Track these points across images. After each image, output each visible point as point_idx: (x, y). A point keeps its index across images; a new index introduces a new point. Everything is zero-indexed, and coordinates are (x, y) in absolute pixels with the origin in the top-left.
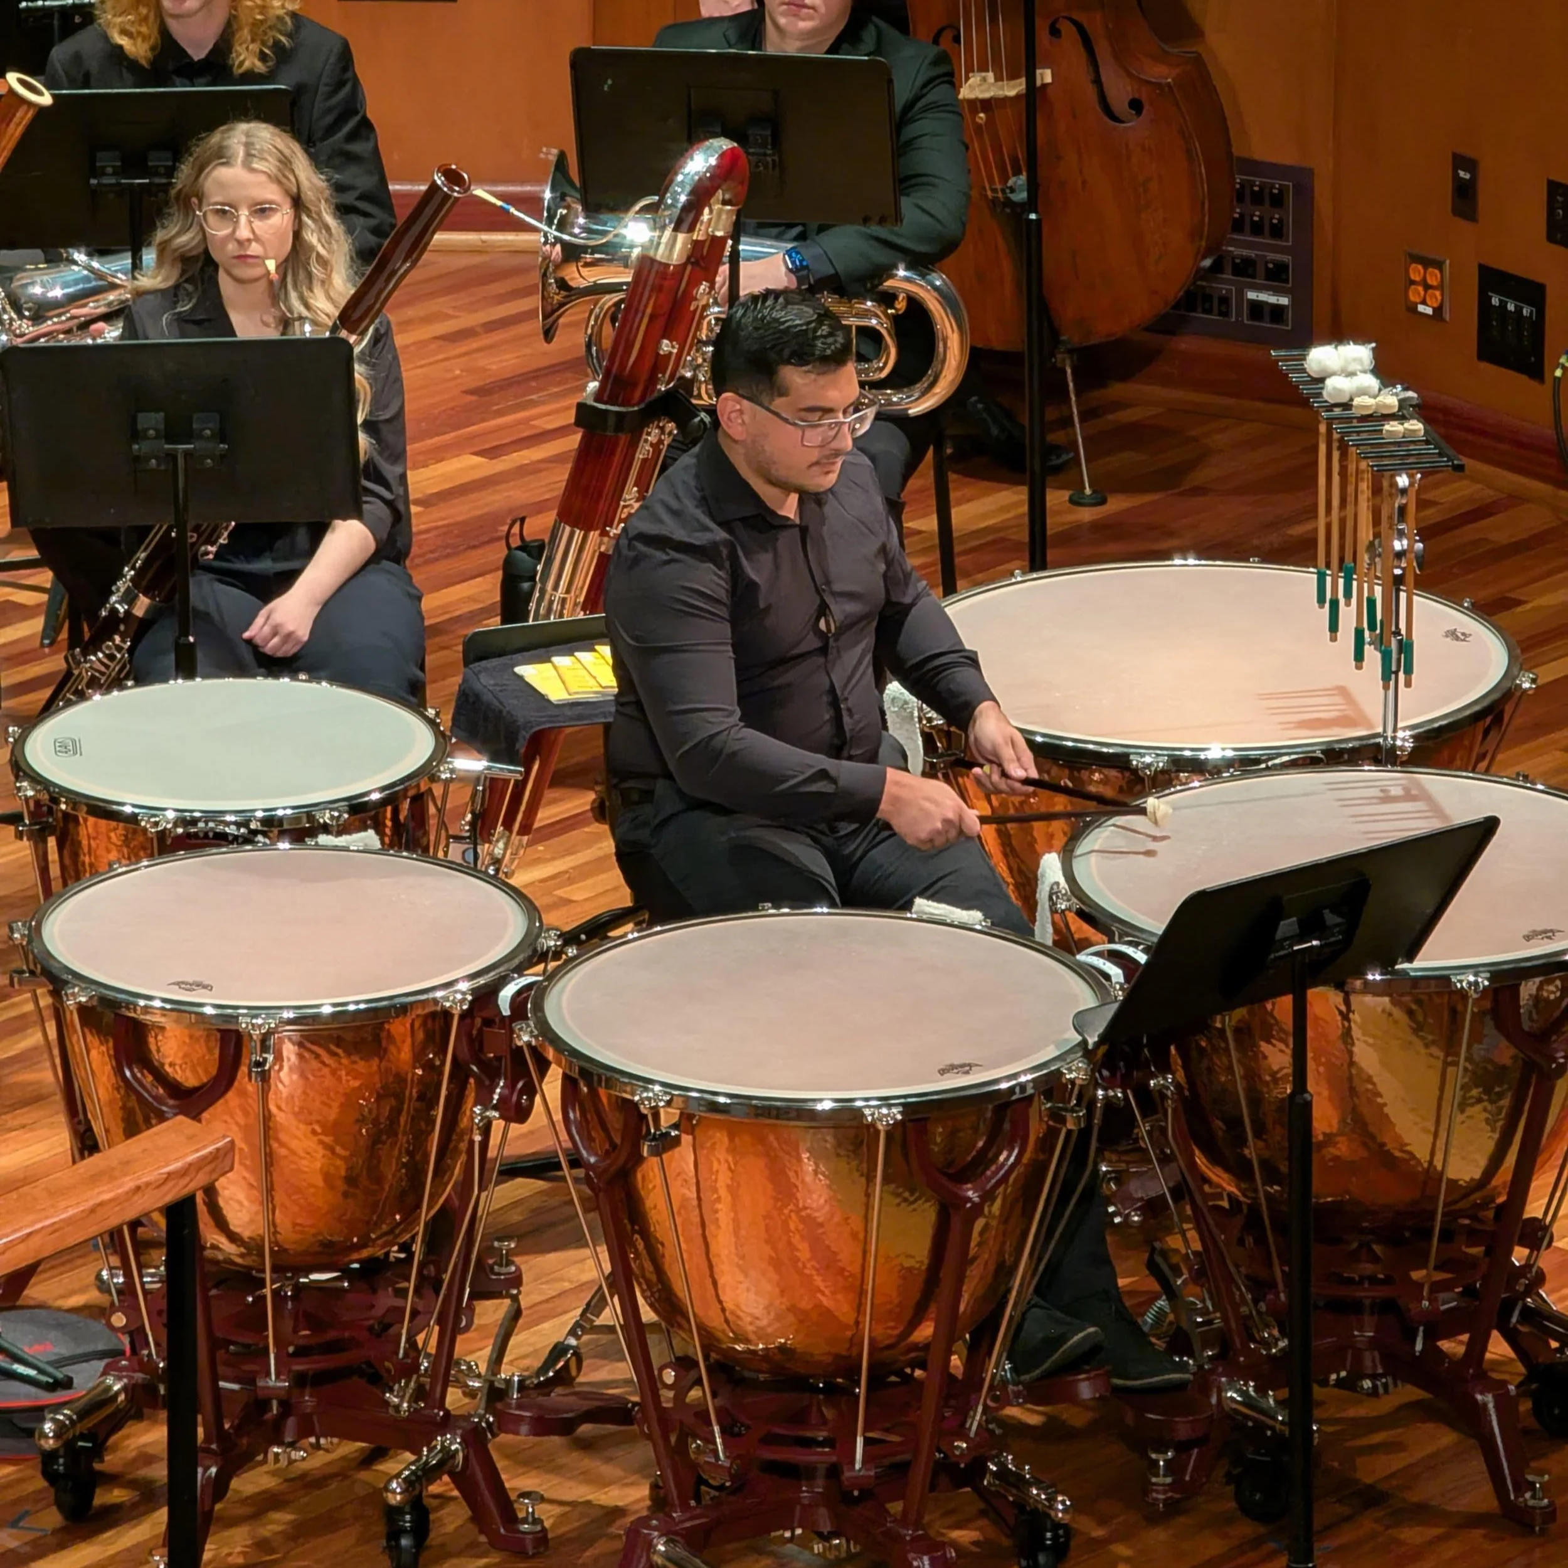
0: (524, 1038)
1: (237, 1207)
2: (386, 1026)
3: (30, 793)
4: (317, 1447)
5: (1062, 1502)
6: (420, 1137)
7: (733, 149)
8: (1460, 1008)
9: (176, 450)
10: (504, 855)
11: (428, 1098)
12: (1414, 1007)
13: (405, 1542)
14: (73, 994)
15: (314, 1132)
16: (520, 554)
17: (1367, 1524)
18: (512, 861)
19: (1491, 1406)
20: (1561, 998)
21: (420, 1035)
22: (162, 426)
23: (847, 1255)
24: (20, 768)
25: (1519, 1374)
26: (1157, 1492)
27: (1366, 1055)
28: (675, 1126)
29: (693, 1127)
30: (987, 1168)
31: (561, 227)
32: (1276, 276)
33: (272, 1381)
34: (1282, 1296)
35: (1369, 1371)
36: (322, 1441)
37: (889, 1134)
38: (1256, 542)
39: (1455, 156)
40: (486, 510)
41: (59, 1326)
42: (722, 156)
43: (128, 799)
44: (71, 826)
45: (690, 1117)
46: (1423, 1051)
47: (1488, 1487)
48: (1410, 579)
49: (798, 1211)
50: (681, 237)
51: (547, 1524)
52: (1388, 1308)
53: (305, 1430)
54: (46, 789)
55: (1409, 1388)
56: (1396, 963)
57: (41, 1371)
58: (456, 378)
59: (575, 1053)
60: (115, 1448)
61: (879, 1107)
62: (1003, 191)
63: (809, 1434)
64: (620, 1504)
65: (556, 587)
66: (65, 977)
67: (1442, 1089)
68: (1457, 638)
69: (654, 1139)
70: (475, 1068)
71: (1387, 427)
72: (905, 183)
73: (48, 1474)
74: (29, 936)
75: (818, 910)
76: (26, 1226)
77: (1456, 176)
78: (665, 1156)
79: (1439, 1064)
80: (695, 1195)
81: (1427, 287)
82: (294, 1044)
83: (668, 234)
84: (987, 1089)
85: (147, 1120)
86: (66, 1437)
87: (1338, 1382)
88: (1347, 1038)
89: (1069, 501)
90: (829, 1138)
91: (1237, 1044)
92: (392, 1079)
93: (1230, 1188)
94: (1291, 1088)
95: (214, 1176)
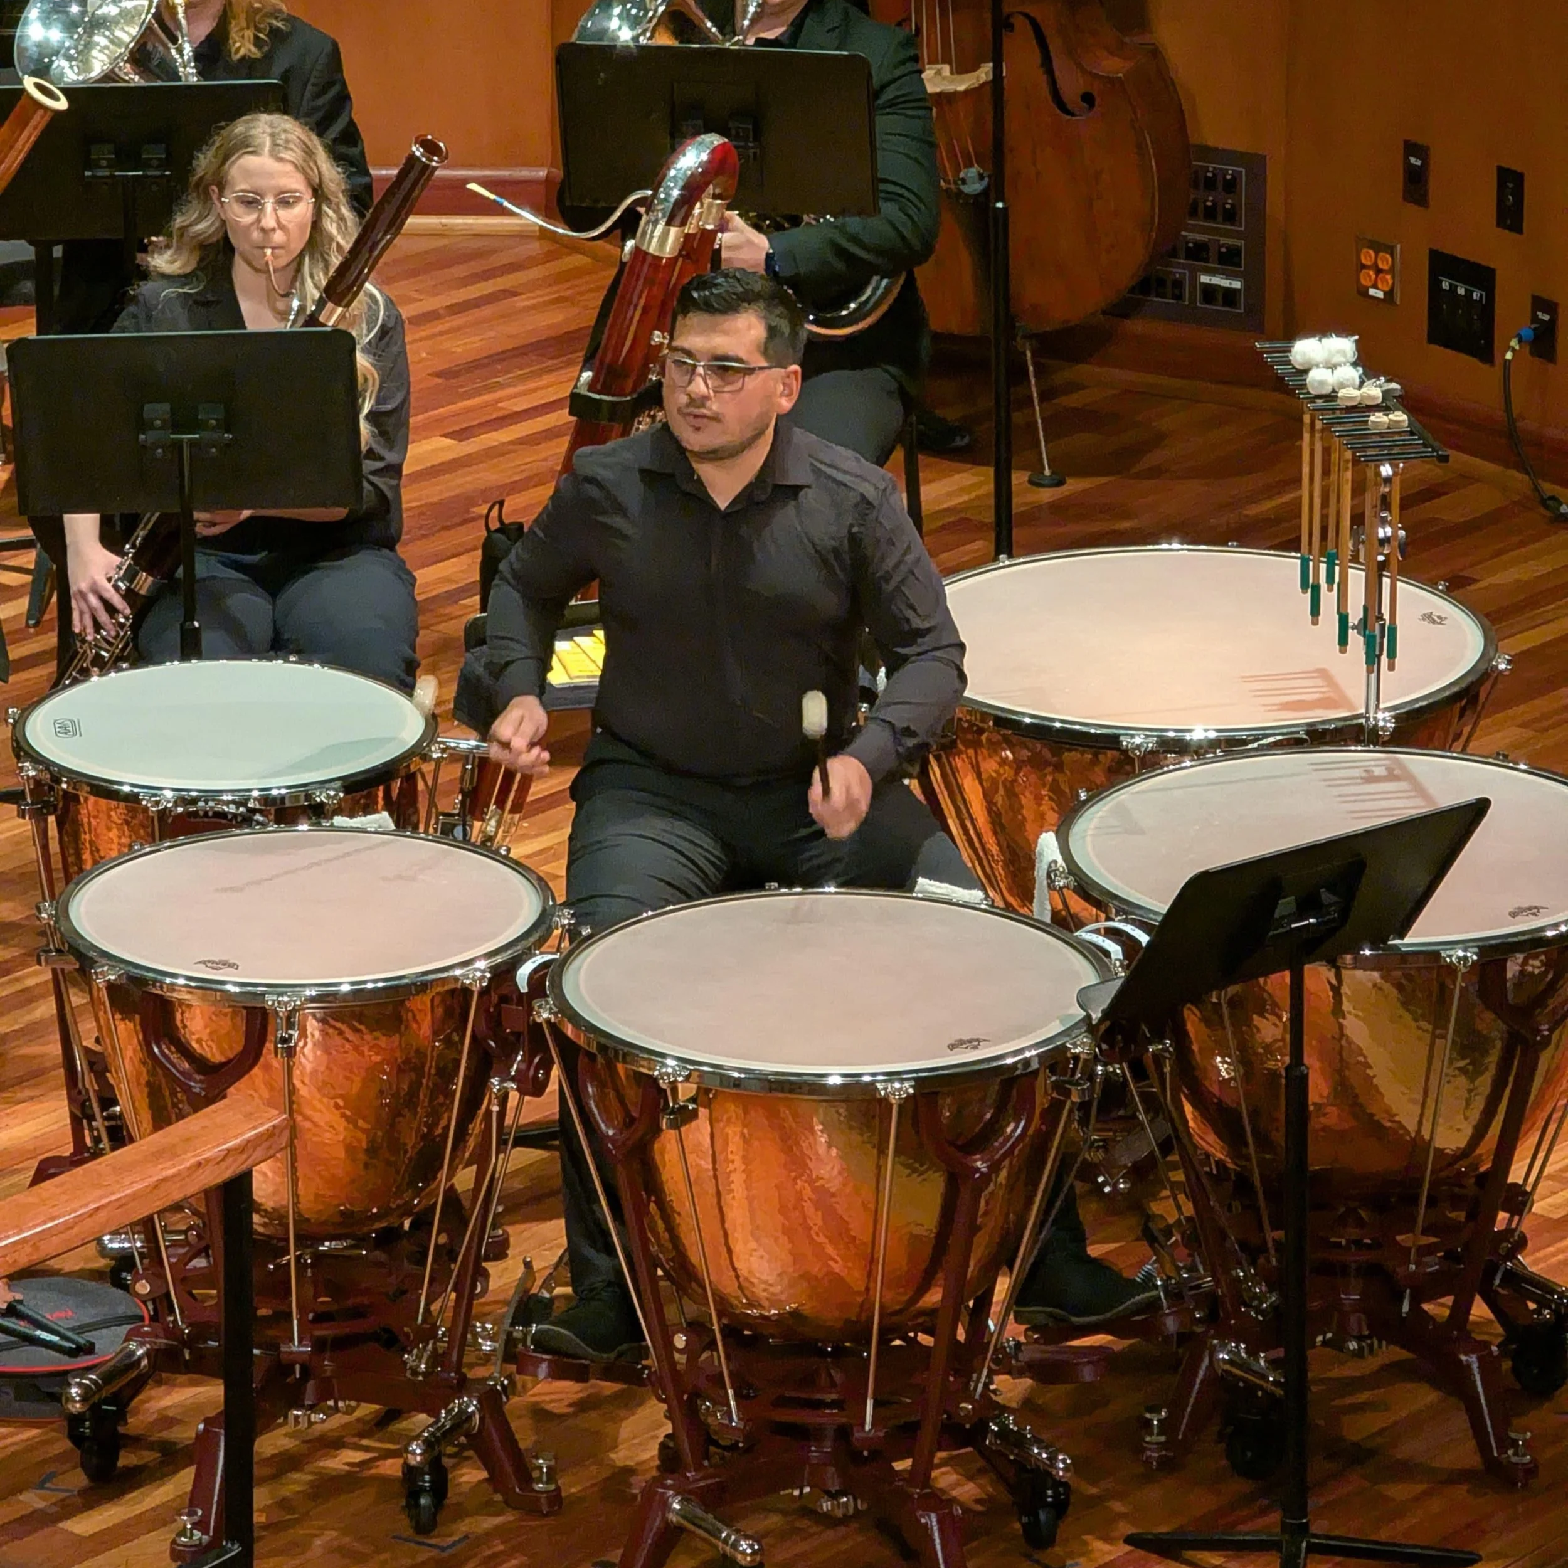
0: (544, 1014)
2: (408, 1004)
3: (32, 773)
4: (336, 1409)
5: (1062, 1462)
6: (438, 1112)
7: (724, 145)
8: (1448, 982)
9: (181, 440)
10: (496, 833)
11: (447, 1073)
12: (1404, 982)
13: (424, 1501)
14: (102, 973)
15: (337, 1106)
16: (498, 535)
18: (504, 838)
19: (1475, 1366)
20: (1546, 973)
21: (440, 1011)
22: (167, 416)
23: (859, 1227)
24: (22, 749)
25: (1498, 1335)
26: (1151, 1450)
27: (1356, 1028)
28: (693, 1100)
29: (710, 1100)
30: (995, 1139)
32: (1229, 260)
33: (295, 1347)
34: (1274, 1261)
35: (1355, 1333)
36: (341, 1404)
37: (900, 1106)
39: (1407, 143)
40: (457, 492)
41: (80, 1293)
42: (714, 151)
43: (126, 778)
44: (72, 805)
45: (708, 1091)
46: (1414, 1024)
47: (1472, 1444)
48: (1394, 565)
49: (811, 1182)
50: (673, 230)
51: (560, 1483)
52: (1374, 1272)
53: (325, 1393)
54: (47, 769)
55: (1393, 1348)
56: (1388, 939)
57: (63, 1337)
58: (424, 360)
59: (591, 1029)
60: (137, 1411)
61: (891, 1081)
62: (955, 183)
63: (818, 1396)
66: (92, 954)
67: (1430, 1059)
68: (1434, 622)
69: (673, 1112)
70: (492, 1042)
71: (1372, 418)
73: (76, 1438)
74: (56, 915)
75: (827, 890)
76: (94, 1201)
77: (1407, 162)
78: (683, 1129)
79: (1428, 1037)
80: (710, 1166)
81: (1379, 271)
82: (318, 1021)
83: (660, 227)
84: (995, 1064)
85: (173, 1094)
86: (91, 1402)
87: (1325, 1343)
88: (1338, 1011)
89: (1031, 482)
90: (841, 1110)
91: (1231, 1016)
92: (412, 1054)
93: (1220, 1156)
94: (1287, 1059)
95: (272, 1152)
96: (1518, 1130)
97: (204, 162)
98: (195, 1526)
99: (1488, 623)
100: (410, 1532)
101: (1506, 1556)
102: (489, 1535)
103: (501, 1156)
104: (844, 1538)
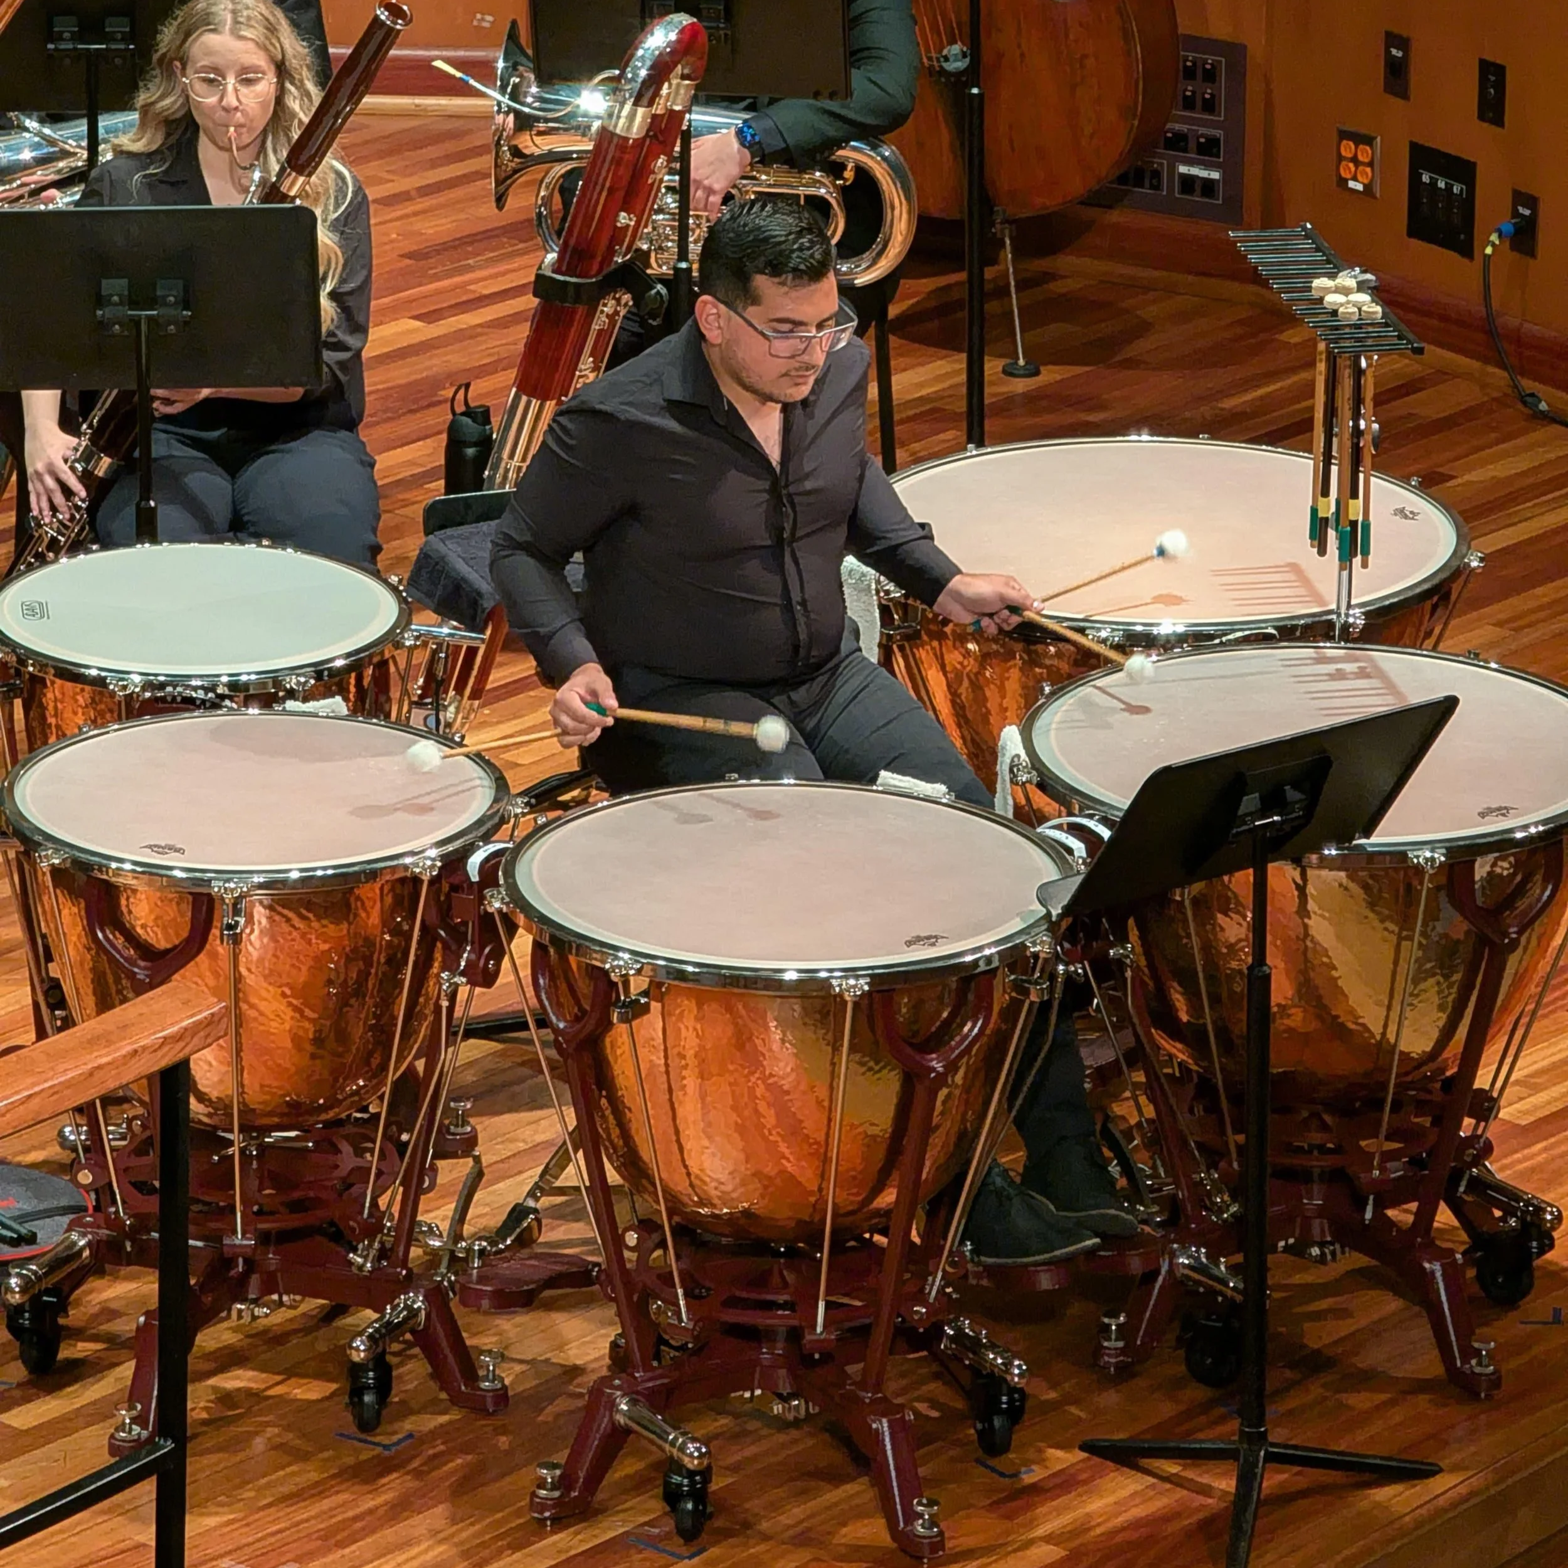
0: (496, 904)
1: (206, 1067)
2: (357, 891)
4: (281, 1303)
5: (1018, 1367)
6: (386, 1003)
7: (693, 24)
8: (1415, 883)
9: (139, 317)
10: (455, 719)
11: (396, 962)
12: (1370, 882)
13: (368, 1398)
14: (46, 856)
15: (284, 995)
16: (464, 418)
17: (1315, 1390)
18: (463, 725)
19: (1438, 1274)
20: (1514, 874)
21: (389, 900)
22: (125, 293)
23: (813, 1126)
25: (1463, 1243)
26: (1109, 1355)
27: (1321, 928)
28: (645, 993)
29: (663, 994)
30: (952, 1039)
31: (514, 97)
32: (1208, 150)
33: (238, 1239)
34: (1235, 1165)
35: (1318, 1239)
36: (285, 1298)
37: (856, 1004)
38: (1187, 414)
39: (1388, 34)
41: (24, 1182)
42: (682, 32)
43: (93, 662)
44: (38, 686)
45: (660, 985)
46: (1376, 923)
47: (1434, 1354)
49: (764, 1079)
50: (641, 111)
51: (507, 1382)
52: (1337, 1177)
53: (269, 1286)
54: (14, 651)
55: (1356, 1255)
56: (1353, 839)
57: (5, 1226)
58: (392, 241)
59: (544, 920)
60: (78, 1303)
61: (846, 978)
62: (938, 60)
63: (770, 1297)
64: (578, 1362)
65: (512, 456)
66: (37, 838)
67: (1396, 963)
68: (1406, 517)
69: (624, 1005)
70: (442, 933)
72: (856, 55)
73: (14, 1329)
75: (786, 781)
76: (26, 1089)
77: (1388, 52)
78: (634, 1023)
79: (1394, 938)
80: (663, 1062)
81: (1358, 163)
82: (265, 907)
83: (628, 107)
84: (952, 962)
85: (118, 981)
86: (32, 1292)
87: (1287, 1248)
88: (1303, 911)
89: (1005, 372)
90: (796, 1007)
91: (1195, 915)
92: (361, 943)
93: (1182, 1057)
94: (1250, 960)
95: (209, 1041)
96: (1485, 1034)
97: (167, 36)
98: (134, 1420)
99: (1460, 519)
100: (353, 1430)
101: (1467, 1469)
102: (434, 1434)
103: (450, 1050)
104: (795, 1442)
